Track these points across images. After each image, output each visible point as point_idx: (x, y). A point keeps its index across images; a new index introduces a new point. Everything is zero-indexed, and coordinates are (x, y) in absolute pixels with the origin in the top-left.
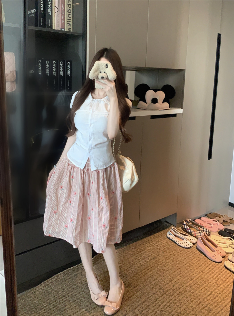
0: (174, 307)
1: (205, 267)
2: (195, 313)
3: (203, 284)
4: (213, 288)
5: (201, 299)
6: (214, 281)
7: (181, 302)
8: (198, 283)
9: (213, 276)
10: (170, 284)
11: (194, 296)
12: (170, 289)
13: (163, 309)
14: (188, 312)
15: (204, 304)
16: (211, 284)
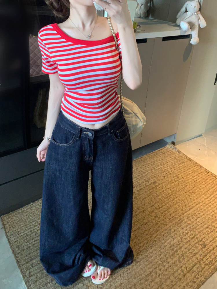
0: (168, 237)
1: (206, 198)
2: (188, 247)
3: (201, 216)
4: (211, 222)
5: (197, 232)
6: (213, 213)
7: (176, 233)
8: (196, 213)
9: (213, 208)
10: (167, 212)
11: (190, 228)
12: (166, 217)
13: (155, 239)
14: (181, 245)
15: (199, 238)
16: (209, 216)
